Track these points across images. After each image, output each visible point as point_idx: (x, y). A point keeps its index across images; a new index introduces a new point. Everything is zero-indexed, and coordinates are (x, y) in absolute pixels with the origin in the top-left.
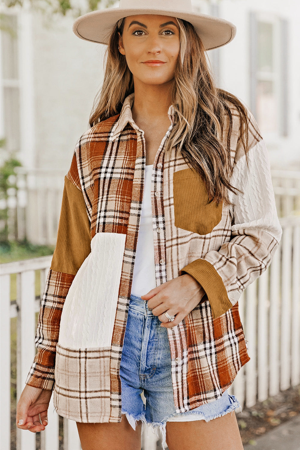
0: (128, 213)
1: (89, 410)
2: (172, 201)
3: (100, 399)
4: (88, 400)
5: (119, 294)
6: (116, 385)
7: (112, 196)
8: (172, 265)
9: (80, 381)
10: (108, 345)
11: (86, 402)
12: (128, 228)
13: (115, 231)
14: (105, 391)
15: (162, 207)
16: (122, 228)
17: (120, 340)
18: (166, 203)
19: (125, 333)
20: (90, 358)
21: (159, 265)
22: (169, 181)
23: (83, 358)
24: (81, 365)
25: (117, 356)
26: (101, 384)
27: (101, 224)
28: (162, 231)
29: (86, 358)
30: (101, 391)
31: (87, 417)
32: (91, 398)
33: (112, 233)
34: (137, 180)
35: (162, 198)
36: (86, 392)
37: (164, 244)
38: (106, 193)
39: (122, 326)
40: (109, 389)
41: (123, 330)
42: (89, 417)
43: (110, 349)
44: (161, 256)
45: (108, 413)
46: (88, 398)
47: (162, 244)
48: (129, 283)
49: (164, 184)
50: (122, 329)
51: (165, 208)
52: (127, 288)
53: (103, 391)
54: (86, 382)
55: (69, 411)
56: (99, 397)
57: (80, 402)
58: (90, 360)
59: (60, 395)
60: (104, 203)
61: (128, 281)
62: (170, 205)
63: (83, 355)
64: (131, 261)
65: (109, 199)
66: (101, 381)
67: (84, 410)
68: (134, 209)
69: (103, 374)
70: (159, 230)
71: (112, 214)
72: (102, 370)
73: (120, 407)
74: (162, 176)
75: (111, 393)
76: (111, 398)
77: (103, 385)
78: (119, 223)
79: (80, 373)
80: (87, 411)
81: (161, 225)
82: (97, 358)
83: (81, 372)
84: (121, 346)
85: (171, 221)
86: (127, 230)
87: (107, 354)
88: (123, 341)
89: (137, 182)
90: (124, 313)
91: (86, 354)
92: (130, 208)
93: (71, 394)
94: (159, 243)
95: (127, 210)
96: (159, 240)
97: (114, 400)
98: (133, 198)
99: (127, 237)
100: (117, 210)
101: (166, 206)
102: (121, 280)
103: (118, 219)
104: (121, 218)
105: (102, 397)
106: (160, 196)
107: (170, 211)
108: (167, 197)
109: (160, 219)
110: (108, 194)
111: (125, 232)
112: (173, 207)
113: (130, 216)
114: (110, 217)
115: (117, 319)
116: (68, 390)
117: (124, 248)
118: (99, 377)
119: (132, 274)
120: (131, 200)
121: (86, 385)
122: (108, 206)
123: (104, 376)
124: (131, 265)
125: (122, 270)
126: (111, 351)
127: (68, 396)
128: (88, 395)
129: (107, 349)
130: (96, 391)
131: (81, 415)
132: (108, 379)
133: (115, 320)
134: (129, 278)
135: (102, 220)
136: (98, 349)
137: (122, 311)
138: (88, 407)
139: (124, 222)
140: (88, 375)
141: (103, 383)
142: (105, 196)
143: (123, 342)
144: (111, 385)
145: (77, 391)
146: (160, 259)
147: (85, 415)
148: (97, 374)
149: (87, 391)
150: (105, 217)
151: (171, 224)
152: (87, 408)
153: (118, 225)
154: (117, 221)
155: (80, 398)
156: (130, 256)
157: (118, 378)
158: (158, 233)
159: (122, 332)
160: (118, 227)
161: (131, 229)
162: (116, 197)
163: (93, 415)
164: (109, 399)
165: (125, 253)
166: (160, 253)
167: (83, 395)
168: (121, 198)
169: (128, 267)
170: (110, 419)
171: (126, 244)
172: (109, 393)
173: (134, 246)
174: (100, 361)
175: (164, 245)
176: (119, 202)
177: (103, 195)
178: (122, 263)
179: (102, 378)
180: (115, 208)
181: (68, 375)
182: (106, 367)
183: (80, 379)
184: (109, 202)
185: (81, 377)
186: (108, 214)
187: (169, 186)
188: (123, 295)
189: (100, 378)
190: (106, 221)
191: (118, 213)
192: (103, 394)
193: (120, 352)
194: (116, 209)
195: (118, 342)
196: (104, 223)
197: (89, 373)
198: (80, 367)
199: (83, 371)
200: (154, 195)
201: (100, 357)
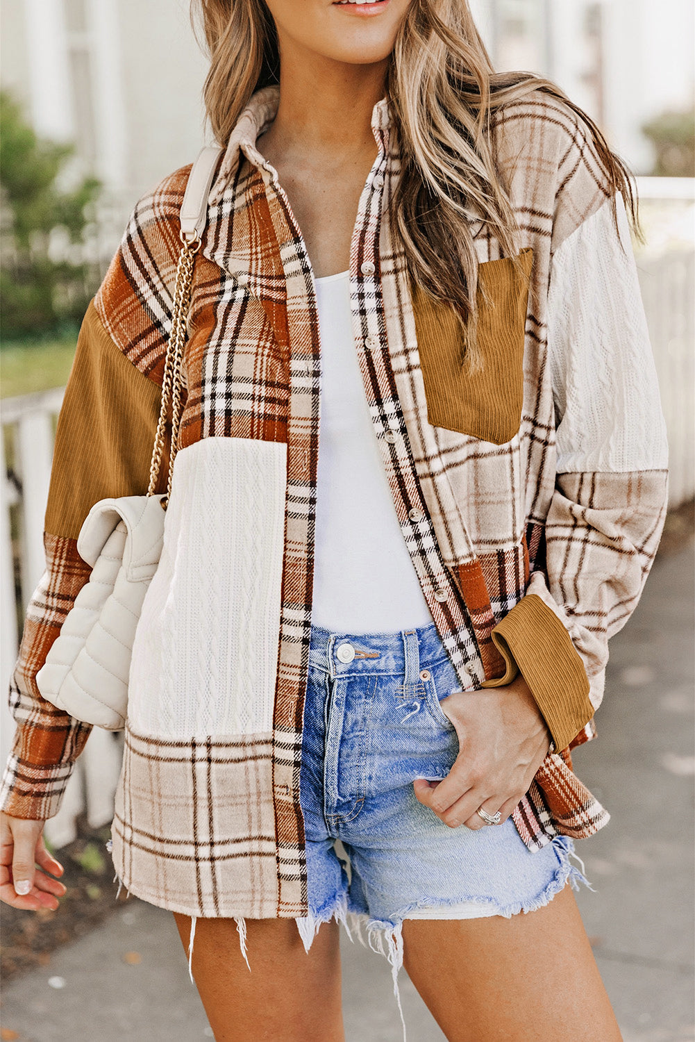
0: (287, 387)
1: (220, 888)
2: (415, 358)
3: (248, 858)
4: (217, 863)
5: (283, 599)
6: (290, 826)
7: (246, 341)
8: (446, 523)
9: (195, 817)
10: (262, 728)
11: (213, 868)
12: (290, 426)
13: (258, 434)
14: (261, 838)
15: (388, 377)
16: (275, 428)
17: (293, 714)
18: (398, 363)
19: (305, 697)
20: (219, 761)
21: (411, 524)
22: (400, 307)
23: (201, 760)
24: (198, 780)
25: (290, 755)
26: (250, 821)
27: (220, 415)
28: (398, 439)
29: (209, 760)
30: (249, 839)
31: (216, 902)
32: (224, 858)
33: (249, 440)
34: (299, 300)
35: (385, 351)
36: (212, 844)
38: (229, 334)
39: (297, 679)
40: (272, 833)
41: (299, 689)
42: (221, 904)
43: (269, 738)
44: (410, 501)
45: (271, 892)
46: (218, 858)
47: (406, 470)
48: (307, 567)
49: (387, 313)
50: (297, 686)
51: (397, 378)
52: (303, 582)
53: (255, 838)
54: (211, 820)
55: (167, 891)
56: (246, 854)
57: (197, 868)
58: (219, 765)
59: (135, 849)
60: (223, 358)
61: (302, 562)
62: (410, 369)
63: (201, 752)
64: (307, 512)
65: (237, 348)
66: (250, 816)
67: (207, 887)
68: (301, 374)
69: (254, 798)
70: (391, 436)
71: (248, 388)
72: (253, 790)
74: (379, 295)
75: (277, 844)
76: (278, 858)
77: (254, 825)
78: (265, 414)
79: (195, 797)
80: (215, 889)
81: (394, 423)
82: (238, 761)
83: (199, 795)
84: (298, 730)
85: (416, 410)
86: (288, 434)
87: (262, 750)
88: (301, 718)
89: (296, 304)
90: (300, 645)
91: (209, 752)
92: (289, 373)
93: (169, 849)
94: (397, 468)
95: (283, 381)
96: (395, 460)
97: (286, 862)
98: (294, 347)
99: (288, 450)
100: (261, 380)
101: (400, 372)
102: (284, 563)
103: (263, 404)
104: (270, 400)
105: (252, 854)
106: (379, 347)
107: (413, 385)
108: (400, 348)
109: (389, 408)
110: (235, 337)
111: (284, 437)
112: (418, 374)
113: (293, 394)
114: (241, 396)
115: (281, 661)
116: (161, 840)
117: (286, 479)
118: (246, 806)
119: (311, 545)
120: (289, 352)
121: (211, 828)
122: (235, 366)
123: (258, 804)
124: (306, 522)
125: (285, 535)
126: (273, 742)
127: (163, 855)
128: (218, 851)
129: (262, 738)
130: (238, 841)
131: (200, 899)
132: (268, 811)
133: (279, 664)
134: (304, 555)
135: (221, 404)
136: (239, 740)
137: (294, 641)
138: (219, 880)
139: (278, 411)
140: (215, 802)
141: (254, 819)
142: (227, 342)
143: (303, 720)
144: (276, 825)
145: (186, 843)
146: (409, 507)
147: (211, 899)
148: (238, 800)
149: (214, 841)
150: (229, 396)
151: (418, 419)
152: (215, 882)
153: (265, 419)
154: (262, 408)
155: (197, 860)
156: (302, 500)
157: (295, 809)
158: (391, 445)
159: (298, 694)
160: (264, 423)
161: (298, 430)
162: (258, 346)
163: (230, 897)
164: (273, 859)
165: (290, 493)
166: (404, 494)
167: (204, 852)
168: (271, 348)
169: (299, 529)
170: (279, 910)
171: (288, 469)
172: (273, 844)
173: (310, 471)
174: (247, 769)
175: (411, 471)
176: (265, 358)
177: (221, 338)
178: (284, 517)
179: (254, 808)
180: (253, 375)
181: (160, 805)
182: (262, 784)
183: (195, 813)
184: (236, 357)
185: (199, 809)
186: (236, 388)
187: (402, 319)
188: (294, 601)
189: (248, 810)
190: (233, 408)
191: (263, 387)
192: (255, 846)
193: (297, 747)
194: (258, 377)
195: (290, 719)
196: (228, 412)
197: (219, 798)
198: (195, 782)
199: (202, 793)
200: (364, 346)
201: (245, 760)
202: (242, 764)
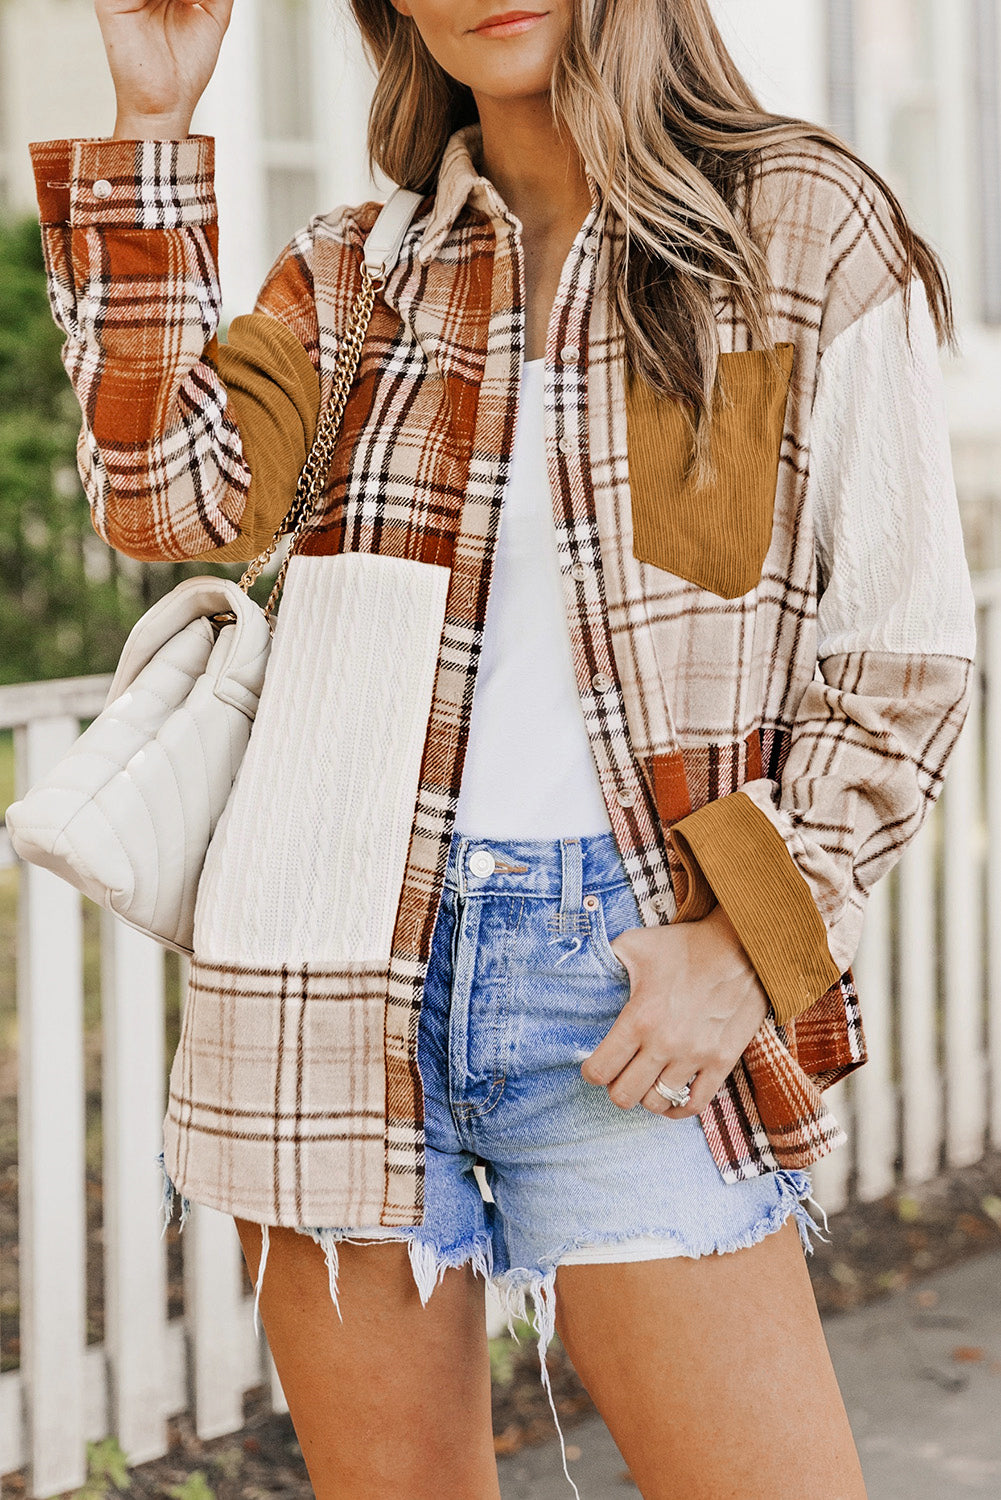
0: (460, 494)
1: (305, 1183)
2: (622, 470)
3: (347, 1143)
4: (304, 1145)
5: (421, 778)
6: (405, 1095)
7: (412, 431)
8: (642, 695)
9: (278, 1076)
10: (377, 953)
11: (297, 1152)
12: (457, 545)
13: (415, 552)
14: (366, 1114)
15: (585, 491)
16: (437, 547)
17: (418, 937)
18: (600, 475)
19: (436, 914)
20: (316, 997)
21: (594, 695)
22: (610, 403)
23: (294, 995)
24: (286, 1023)
25: (407, 992)
26: (353, 1088)
27: (368, 524)
28: (589, 575)
29: (304, 996)
30: (350, 1114)
31: (299, 1205)
32: (314, 1139)
33: (402, 560)
34: (497, 384)
35: (585, 458)
37: (599, 620)
38: (391, 420)
39: (429, 889)
40: (380, 1107)
41: (430, 902)
42: (305, 1208)
43: (384, 968)
44: (596, 663)
45: (375, 1191)
46: (306, 1139)
47: (595, 620)
48: (459, 738)
49: (592, 411)
50: (427, 899)
51: (597, 494)
52: (451, 757)
53: (358, 1114)
54: (300, 1080)
55: (231, 1188)
56: (344, 1137)
58: (316, 1003)
59: (193, 1133)
60: (380, 449)
61: (453, 730)
62: (614, 483)
63: (294, 985)
64: (467, 663)
65: (400, 439)
66: (353, 1079)
67: (287, 1182)
68: (482, 479)
69: (360, 1054)
70: (580, 571)
72: (360, 1042)
73: (420, 1171)
74: (582, 388)
75: (387, 1123)
76: (387, 1141)
77: (359, 1095)
78: (427, 527)
79: (280, 1049)
80: (298, 1185)
81: (587, 555)
82: (342, 997)
83: (285, 1045)
84: (422, 959)
85: (618, 538)
86: (453, 555)
87: (376, 985)
88: (428, 942)
89: (493, 388)
90: (438, 843)
91: (305, 984)
92: (467, 477)
93: (239, 1125)
94: (583, 616)
95: (457, 485)
96: (582, 605)
97: (397, 1147)
98: (478, 442)
99: (452, 577)
100: (425, 482)
101: (601, 486)
102: (429, 729)
103: (425, 513)
104: (435, 509)
105: (353, 1137)
106: (577, 452)
107: (616, 505)
108: (605, 455)
109: (583, 532)
110: (399, 424)
111: (447, 559)
112: (624, 490)
113: (467, 504)
114: (397, 501)
115: (411, 863)
116: (228, 1113)
117: (443, 617)
118: (348, 1064)
119: (467, 708)
120: (470, 449)
121: (299, 1093)
122: (393, 460)
123: (366, 1063)
124: (464, 676)
125: (434, 691)
126: (388, 974)
127: (229, 1134)
128: (307, 1128)
129: (375, 967)
130: (335, 1116)
131: (277, 1199)
132: (378, 1073)
133: (407, 866)
134: (456, 721)
135: (370, 509)
136: (344, 968)
137: (431, 836)
138: (304, 1171)
139: (444, 524)
140: (308, 1056)
141: (359, 1085)
142: (387, 430)
143: (430, 945)
144: (387, 1093)
145: (263, 1115)
146: (594, 671)
147: (292, 1199)
148: (339, 1056)
149: (302, 1112)
150: (381, 499)
151: (620, 549)
152: (298, 1175)
153: (426, 533)
154: (423, 519)
155: (277, 1139)
156: (461, 646)
157: (411, 1071)
158: (579, 583)
159: (428, 910)
160: (424, 539)
161: (468, 551)
162: (427, 438)
163: (318, 1198)
164: (380, 1144)
165: (447, 635)
166: (589, 652)
167: (287, 1128)
168: (444, 442)
169: (455, 684)
170: (383, 1214)
171: (448, 603)
172: (381, 1122)
173: (477, 608)
174: (352, 1011)
175: (602, 622)
176: (435, 454)
177: (380, 423)
178: (435, 667)
179: (359, 1067)
180: (416, 474)
181: (231, 1060)
182: (373, 1033)
183: (279, 1070)
184: (396, 450)
185: (284, 1064)
186: (392, 490)
187: (610, 419)
188: (435, 781)
189: (351, 1071)
190: (386, 515)
191: (428, 492)
192: (357, 1125)
193: (418, 982)
194: (422, 478)
195: (414, 943)
196: (379, 521)
197: (312, 1049)
198: (282, 1026)
199: (291, 1043)
200: (558, 449)
201: (351, 997)
202: (346, 1004)
